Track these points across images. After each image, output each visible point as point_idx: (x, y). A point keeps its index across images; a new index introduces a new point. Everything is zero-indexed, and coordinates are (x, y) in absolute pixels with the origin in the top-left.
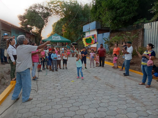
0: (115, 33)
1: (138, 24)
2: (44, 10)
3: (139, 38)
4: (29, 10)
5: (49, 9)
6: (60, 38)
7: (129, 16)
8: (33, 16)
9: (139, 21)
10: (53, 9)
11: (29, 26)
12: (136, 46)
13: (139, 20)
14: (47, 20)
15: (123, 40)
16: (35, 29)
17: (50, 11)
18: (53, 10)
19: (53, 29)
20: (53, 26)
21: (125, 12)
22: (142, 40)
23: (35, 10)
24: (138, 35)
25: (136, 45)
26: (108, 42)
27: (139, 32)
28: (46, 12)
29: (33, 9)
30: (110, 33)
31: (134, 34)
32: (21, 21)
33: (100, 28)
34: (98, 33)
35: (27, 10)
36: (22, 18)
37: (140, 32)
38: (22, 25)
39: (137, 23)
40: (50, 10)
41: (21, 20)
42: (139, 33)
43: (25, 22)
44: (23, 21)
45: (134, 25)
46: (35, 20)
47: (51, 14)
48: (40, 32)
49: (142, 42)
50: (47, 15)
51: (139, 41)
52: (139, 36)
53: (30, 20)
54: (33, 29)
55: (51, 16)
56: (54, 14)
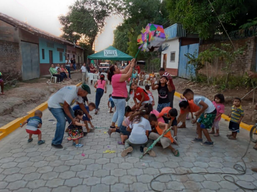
0: (208, 45)
1: (247, 28)
2: (97, 7)
3: (248, 55)
4: (74, 8)
5: (107, 4)
6: (116, 53)
7: (231, 14)
8: (79, 17)
9: (250, 22)
10: (113, 4)
11: (75, 33)
12: (242, 70)
13: (250, 20)
14: (103, 23)
15: (220, 58)
16: (83, 39)
17: (107, 8)
18: (112, 6)
19: (115, 36)
20: (115, 32)
21: (223, 7)
22: (251, 59)
23: (83, 7)
24: (246, 49)
25: (243, 68)
26: (194, 61)
27: (249, 44)
28: (100, 10)
29: (80, 6)
30: (200, 44)
31: (240, 47)
32: (63, 26)
33: (184, 35)
34: (181, 44)
35: (71, 7)
36: (64, 20)
37: (250, 43)
38: (65, 33)
39: (245, 25)
40: (107, 6)
41: (63, 24)
42: (247, 45)
43: (70, 27)
44: (66, 25)
45: (240, 31)
46: (82, 23)
47: (109, 13)
48: (92, 42)
49: (252, 62)
50: (102, 15)
51: (246, 59)
52: (248, 51)
53: (76, 24)
54: (81, 39)
55: (108, 15)
56: (115, 12)
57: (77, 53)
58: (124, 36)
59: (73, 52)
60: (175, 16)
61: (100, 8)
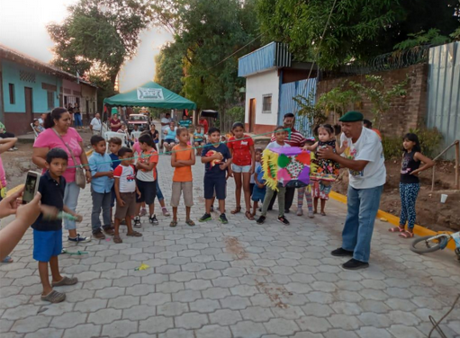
0: (333, 81)
1: (407, 48)
2: (122, 10)
3: (411, 98)
4: (78, 9)
5: (142, 5)
6: (161, 94)
7: (379, 22)
8: (89, 27)
9: (412, 38)
10: (153, 6)
11: (80, 58)
12: (400, 126)
13: (412, 35)
14: (134, 40)
15: (358, 104)
16: (97, 69)
17: (143, 13)
18: (153, 10)
19: (158, 67)
20: (158, 60)
21: (365, 8)
22: (419, 105)
23: (96, 8)
24: (407, 87)
25: (401, 123)
26: (308, 109)
27: (413, 78)
28: (130, 15)
29: (90, 7)
30: (319, 80)
31: (396, 84)
32: (57, 44)
33: (287, 63)
34: (283, 81)
35: (72, 8)
36: (57, 32)
37: (415, 75)
38: (62, 56)
39: (405, 44)
40: (143, 8)
41: (56, 39)
42: (409, 80)
43: (69, 46)
44: (62, 43)
45: (394, 54)
46: (95, 38)
47: (147, 22)
48: (113, 75)
49: (419, 110)
50: (133, 26)
51: (409, 106)
52: (411, 91)
53: (81, 40)
54: (91, 69)
55: (145, 27)
56: (157, 21)
57: (84, 95)
58: (174, 66)
59: (75, 93)
60: (272, 27)
61: (128, 13)
